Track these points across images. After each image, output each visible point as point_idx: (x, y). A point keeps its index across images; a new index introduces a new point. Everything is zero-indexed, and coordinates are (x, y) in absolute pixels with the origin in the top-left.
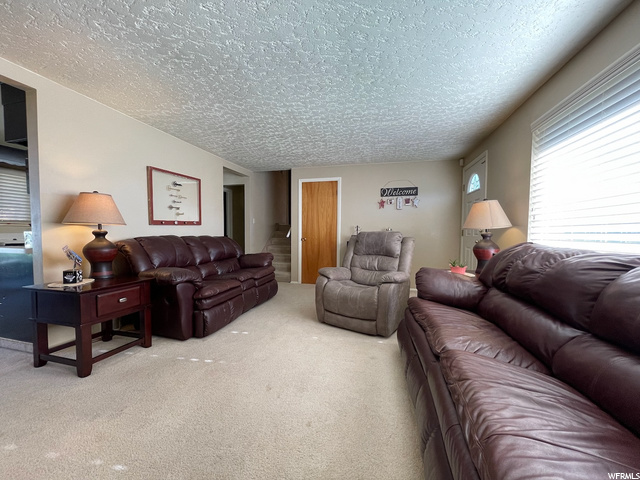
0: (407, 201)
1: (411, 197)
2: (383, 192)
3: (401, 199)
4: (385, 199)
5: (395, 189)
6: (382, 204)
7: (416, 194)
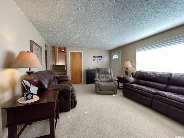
0: (100, 60)
1: (100, 59)
2: (94, 57)
3: (98, 59)
4: (95, 59)
5: (97, 56)
6: (94, 60)
7: (102, 58)
